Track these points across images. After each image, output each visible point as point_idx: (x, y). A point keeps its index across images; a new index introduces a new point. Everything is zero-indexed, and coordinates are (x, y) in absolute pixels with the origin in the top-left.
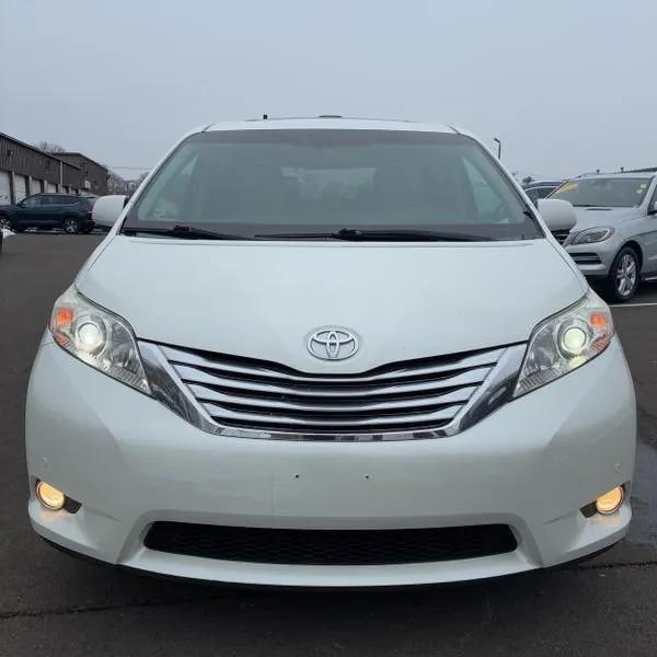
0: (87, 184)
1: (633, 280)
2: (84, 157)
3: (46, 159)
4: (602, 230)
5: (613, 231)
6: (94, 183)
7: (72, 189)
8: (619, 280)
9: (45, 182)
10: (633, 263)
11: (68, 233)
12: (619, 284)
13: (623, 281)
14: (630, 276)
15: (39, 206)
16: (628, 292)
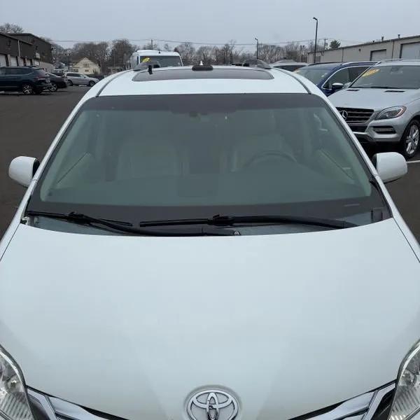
0: (38, 55)
1: (416, 143)
2: (33, 36)
3: (7, 39)
4: (397, 109)
5: (405, 109)
6: (42, 54)
7: (28, 59)
8: (407, 144)
9: (9, 56)
10: (417, 131)
11: (25, 94)
12: (407, 147)
13: (410, 144)
14: (414, 140)
15: (4, 75)
16: (413, 151)
